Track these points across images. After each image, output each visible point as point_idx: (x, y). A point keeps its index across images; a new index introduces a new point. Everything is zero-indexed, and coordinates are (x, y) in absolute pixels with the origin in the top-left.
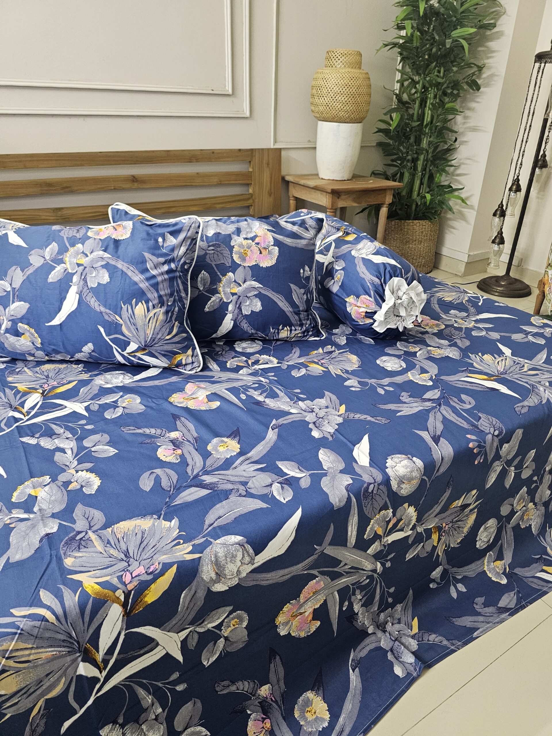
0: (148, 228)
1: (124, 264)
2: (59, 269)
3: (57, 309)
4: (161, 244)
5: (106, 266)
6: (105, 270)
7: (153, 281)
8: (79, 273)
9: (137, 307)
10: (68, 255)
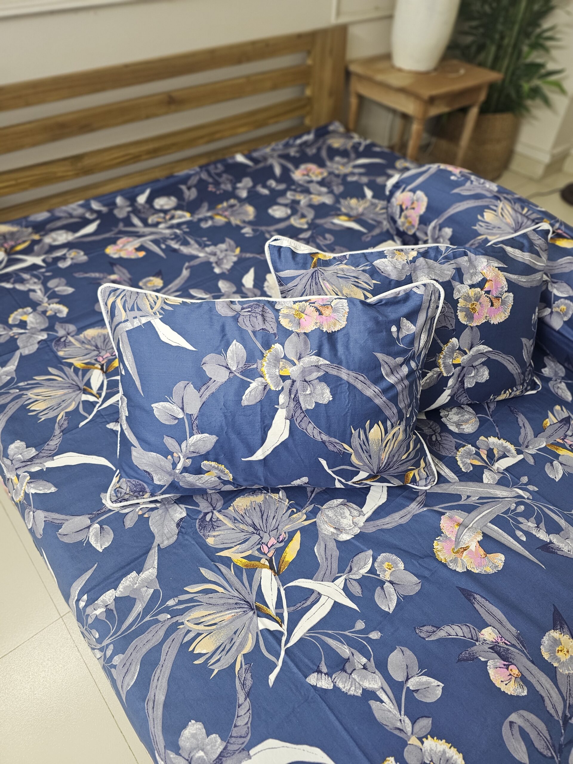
0: (373, 313)
1: (351, 373)
2: (255, 385)
3: (260, 441)
4: (395, 335)
5: (325, 378)
6: (323, 384)
7: (391, 394)
8: (286, 390)
9: (372, 430)
10: (264, 363)
